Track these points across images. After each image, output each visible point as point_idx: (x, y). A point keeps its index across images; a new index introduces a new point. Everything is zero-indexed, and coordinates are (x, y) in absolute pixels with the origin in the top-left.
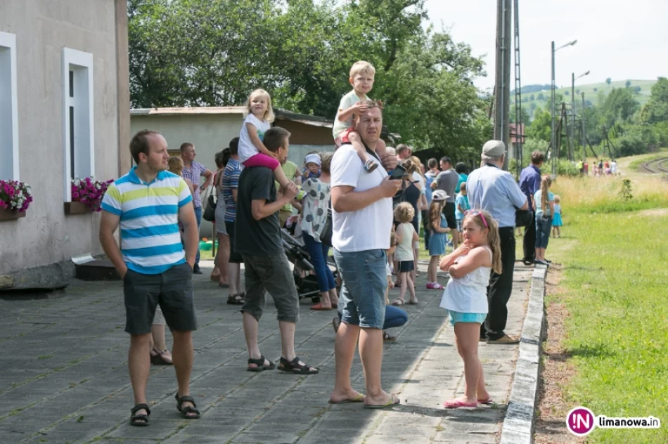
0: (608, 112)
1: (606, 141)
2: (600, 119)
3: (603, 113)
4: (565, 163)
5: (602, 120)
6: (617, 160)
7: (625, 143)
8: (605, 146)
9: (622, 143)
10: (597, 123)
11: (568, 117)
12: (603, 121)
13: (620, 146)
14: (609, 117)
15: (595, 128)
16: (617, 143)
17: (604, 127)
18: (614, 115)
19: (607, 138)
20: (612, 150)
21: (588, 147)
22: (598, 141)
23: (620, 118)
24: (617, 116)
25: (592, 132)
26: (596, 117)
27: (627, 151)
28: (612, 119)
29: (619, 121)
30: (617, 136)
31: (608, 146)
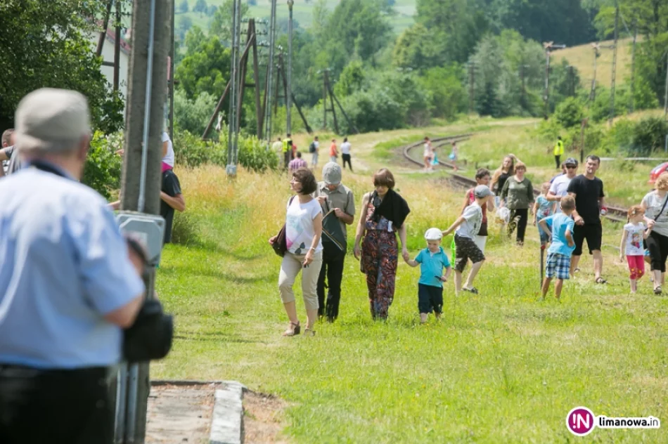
0: (332, 44)
1: (328, 100)
2: (315, 55)
3: (322, 45)
4: (251, 143)
5: (319, 57)
6: (350, 138)
7: (365, 105)
8: (326, 111)
9: (360, 104)
10: (309, 64)
11: (258, 48)
12: (322, 59)
13: (357, 111)
14: (334, 52)
15: (305, 73)
16: (350, 104)
17: (326, 72)
18: (343, 52)
19: (331, 94)
20: (341, 118)
21: (294, 109)
22: (313, 100)
23: (356, 54)
24: (350, 52)
25: (301, 81)
26: (307, 52)
27: (369, 120)
28: (337, 58)
29: (354, 63)
30: (349, 92)
31: (332, 110)
